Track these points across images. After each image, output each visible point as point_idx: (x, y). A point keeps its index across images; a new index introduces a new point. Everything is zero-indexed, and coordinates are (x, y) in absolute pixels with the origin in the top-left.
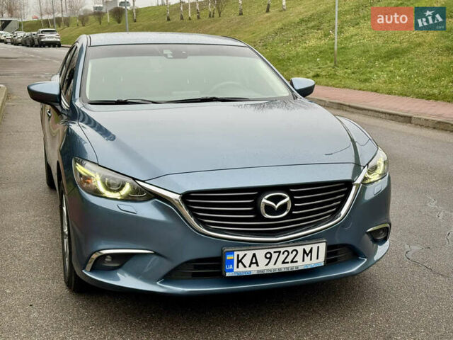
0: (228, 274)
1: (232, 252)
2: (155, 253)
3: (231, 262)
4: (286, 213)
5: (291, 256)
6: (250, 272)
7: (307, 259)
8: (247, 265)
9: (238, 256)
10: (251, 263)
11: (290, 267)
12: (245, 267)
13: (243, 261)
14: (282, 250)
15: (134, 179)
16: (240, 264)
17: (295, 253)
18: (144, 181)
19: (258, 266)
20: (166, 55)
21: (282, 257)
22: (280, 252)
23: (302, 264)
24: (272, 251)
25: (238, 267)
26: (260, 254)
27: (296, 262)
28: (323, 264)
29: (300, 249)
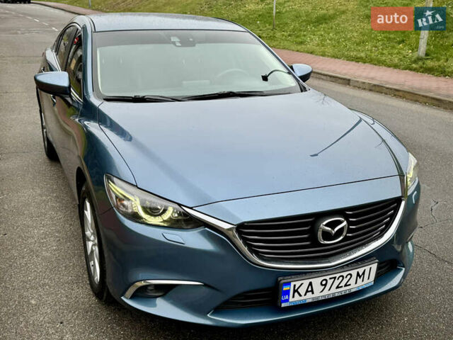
0: (283, 305)
1: (289, 284)
2: (205, 285)
3: (287, 292)
4: (341, 238)
5: (345, 280)
6: (305, 300)
7: (360, 280)
8: (303, 294)
9: (295, 286)
10: (307, 291)
11: (344, 290)
12: (300, 295)
13: (299, 290)
14: (337, 275)
15: (180, 205)
16: (296, 293)
17: (349, 277)
18: (191, 208)
19: (313, 293)
20: (174, 43)
21: (337, 282)
22: (335, 278)
23: (354, 286)
24: (327, 278)
25: (293, 297)
26: (316, 282)
27: (350, 285)
28: (372, 283)
29: (354, 273)
